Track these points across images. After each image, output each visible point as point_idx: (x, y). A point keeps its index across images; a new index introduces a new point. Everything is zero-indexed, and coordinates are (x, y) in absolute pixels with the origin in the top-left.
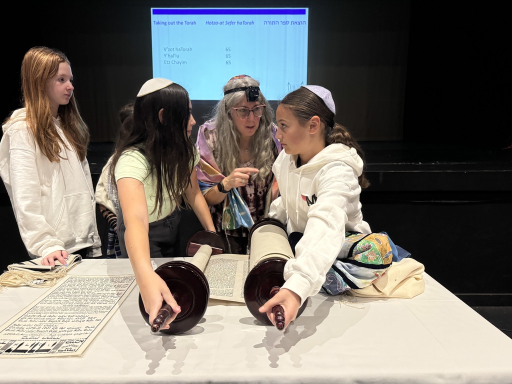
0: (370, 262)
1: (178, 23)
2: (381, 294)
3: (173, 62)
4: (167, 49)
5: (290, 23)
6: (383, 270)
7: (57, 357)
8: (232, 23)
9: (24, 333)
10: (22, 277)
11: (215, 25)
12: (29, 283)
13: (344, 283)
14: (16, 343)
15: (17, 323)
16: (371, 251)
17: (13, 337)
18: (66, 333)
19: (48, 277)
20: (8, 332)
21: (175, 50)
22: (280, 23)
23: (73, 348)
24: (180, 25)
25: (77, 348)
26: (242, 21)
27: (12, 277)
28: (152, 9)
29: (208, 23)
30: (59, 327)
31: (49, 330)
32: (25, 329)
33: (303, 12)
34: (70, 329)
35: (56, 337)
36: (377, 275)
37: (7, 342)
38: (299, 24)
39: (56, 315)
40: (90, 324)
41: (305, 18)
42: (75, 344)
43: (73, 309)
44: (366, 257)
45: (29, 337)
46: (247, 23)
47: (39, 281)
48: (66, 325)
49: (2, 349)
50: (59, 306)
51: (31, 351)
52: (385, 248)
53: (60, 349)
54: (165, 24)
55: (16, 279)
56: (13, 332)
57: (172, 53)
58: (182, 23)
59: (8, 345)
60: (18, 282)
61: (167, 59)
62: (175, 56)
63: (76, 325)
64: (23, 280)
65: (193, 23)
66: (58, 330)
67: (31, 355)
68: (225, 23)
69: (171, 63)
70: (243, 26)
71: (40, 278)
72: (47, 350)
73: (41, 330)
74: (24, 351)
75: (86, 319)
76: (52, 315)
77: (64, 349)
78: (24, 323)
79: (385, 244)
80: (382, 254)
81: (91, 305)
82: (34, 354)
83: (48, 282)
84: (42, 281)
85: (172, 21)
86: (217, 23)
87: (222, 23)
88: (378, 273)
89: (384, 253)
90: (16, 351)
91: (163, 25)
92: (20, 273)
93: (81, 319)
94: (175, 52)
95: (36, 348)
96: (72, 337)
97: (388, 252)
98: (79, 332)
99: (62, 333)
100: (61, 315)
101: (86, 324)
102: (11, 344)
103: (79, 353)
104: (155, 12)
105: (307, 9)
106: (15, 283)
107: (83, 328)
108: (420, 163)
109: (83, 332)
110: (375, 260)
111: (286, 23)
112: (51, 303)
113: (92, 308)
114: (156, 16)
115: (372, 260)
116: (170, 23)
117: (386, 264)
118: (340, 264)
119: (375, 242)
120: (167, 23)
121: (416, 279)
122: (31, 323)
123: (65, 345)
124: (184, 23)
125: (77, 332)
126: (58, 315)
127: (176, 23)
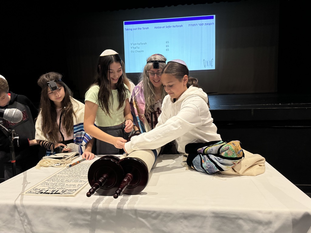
0: (229, 156)
1: (139, 29)
2: (237, 173)
3: (136, 51)
4: (133, 44)
5: (204, 24)
6: (238, 161)
7: (63, 196)
8: (170, 27)
9: (49, 186)
10: (50, 162)
11: (160, 29)
12: (53, 165)
13: (216, 168)
14: (45, 190)
15: (46, 182)
16: (229, 150)
17: (44, 188)
18: (69, 187)
19: (62, 162)
20: (42, 185)
21: (137, 44)
22: (198, 25)
23: (71, 193)
24: (140, 30)
25: (73, 193)
26: (175, 25)
27: (45, 162)
28: (124, 22)
29: (156, 28)
30: (65, 184)
31: (61, 185)
32: (49, 184)
33: (212, 18)
34: (71, 185)
35: (64, 188)
36: (234, 164)
37: (41, 189)
38: (210, 25)
39: (65, 179)
40: (80, 183)
41: (213, 21)
42: (72, 191)
43: (74, 177)
44: (227, 154)
45: (51, 188)
46: (178, 26)
47: (58, 164)
48: (69, 184)
49: (38, 192)
50: (67, 175)
51: (52, 193)
52: (238, 148)
53: (65, 193)
54: (131, 30)
55: (47, 163)
56: (44, 186)
57: (135, 46)
58: (141, 29)
59: (42, 190)
60: (48, 165)
61: (133, 50)
62: (137, 48)
63: (74, 183)
64: (50, 164)
65: (147, 28)
66: (65, 185)
67: (52, 195)
68: (165, 27)
69: (135, 52)
70: (176, 28)
71: (58, 163)
72: (59, 193)
73: (57, 185)
74: (49, 193)
75: (79, 181)
76: (63, 179)
77: (67, 193)
78: (49, 182)
79: (237, 146)
80: (236, 152)
81: (82, 175)
82: (53, 195)
83: (62, 165)
84: (59, 164)
85: (135, 28)
86: (161, 27)
87: (164, 27)
88: (235, 162)
89: (237, 151)
90: (45, 193)
91: (130, 30)
92: (49, 160)
93: (77, 181)
94: (137, 46)
95: (54, 192)
96: (72, 188)
97: (239, 150)
98: (75, 187)
99: (67, 187)
100: (67, 179)
101: (78, 183)
102: (43, 190)
103: (73, 194)
104: (126, 24)
105: (214, 16)
106: (46, 165)
107: (77, 185)
108: (280, 104)
109: (77, 186)
110: (232, 155)
111: (202, 24)
112: (63, 174)
113: (82, 177)
114: (126, 25)
115: (230, 155)
116: (134, 29)
117: (239, 157)
118: (214, 158)
119: (232, 145)
120: (132, 29)
121: (260, 166)
122: (53, 182)
123: (67, 191)
124: (142, 28)
125: (74, 186)
126: (66, 179)
127: (137, 29)
